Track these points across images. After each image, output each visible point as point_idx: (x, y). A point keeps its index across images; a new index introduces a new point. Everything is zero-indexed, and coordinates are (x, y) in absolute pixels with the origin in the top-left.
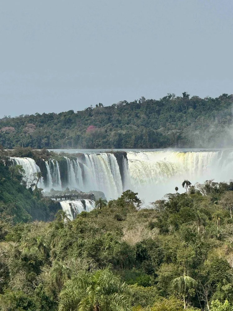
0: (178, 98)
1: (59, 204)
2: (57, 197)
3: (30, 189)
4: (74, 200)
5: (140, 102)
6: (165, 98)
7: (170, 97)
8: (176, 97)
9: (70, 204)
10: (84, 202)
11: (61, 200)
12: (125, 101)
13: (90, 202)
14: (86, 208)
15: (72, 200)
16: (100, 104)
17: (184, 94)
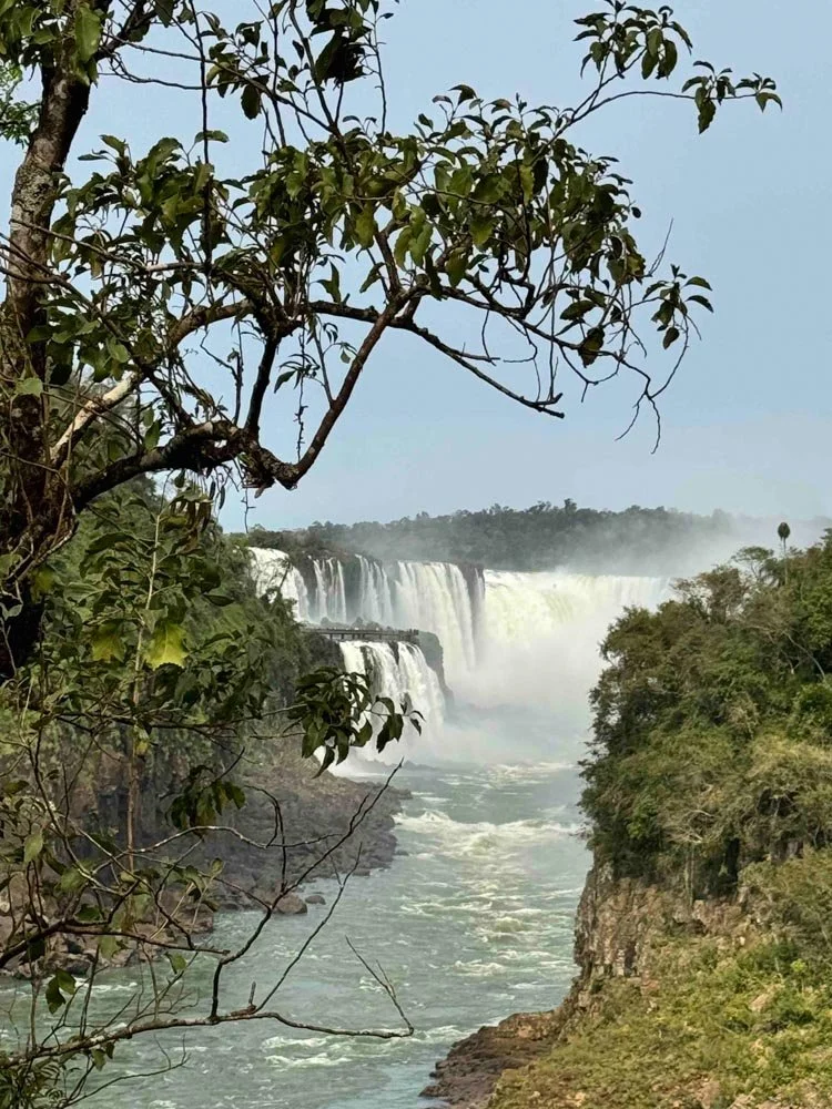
0: (556, 508)
1: (338, 646)
2: (332, 632)
3: (265, 598)
4: (373, 641)
5: (491, 512)
6: (533, 509)
7: (542, 507)
8: (552, 507)
9: (363, 649)
10: (394, 648)
11: (343, 640)
12: (466, 511)
13: (408, 648)
14: (400, 660)
15: (368, 640)
16: (423, 513)
17: (567, 502)
